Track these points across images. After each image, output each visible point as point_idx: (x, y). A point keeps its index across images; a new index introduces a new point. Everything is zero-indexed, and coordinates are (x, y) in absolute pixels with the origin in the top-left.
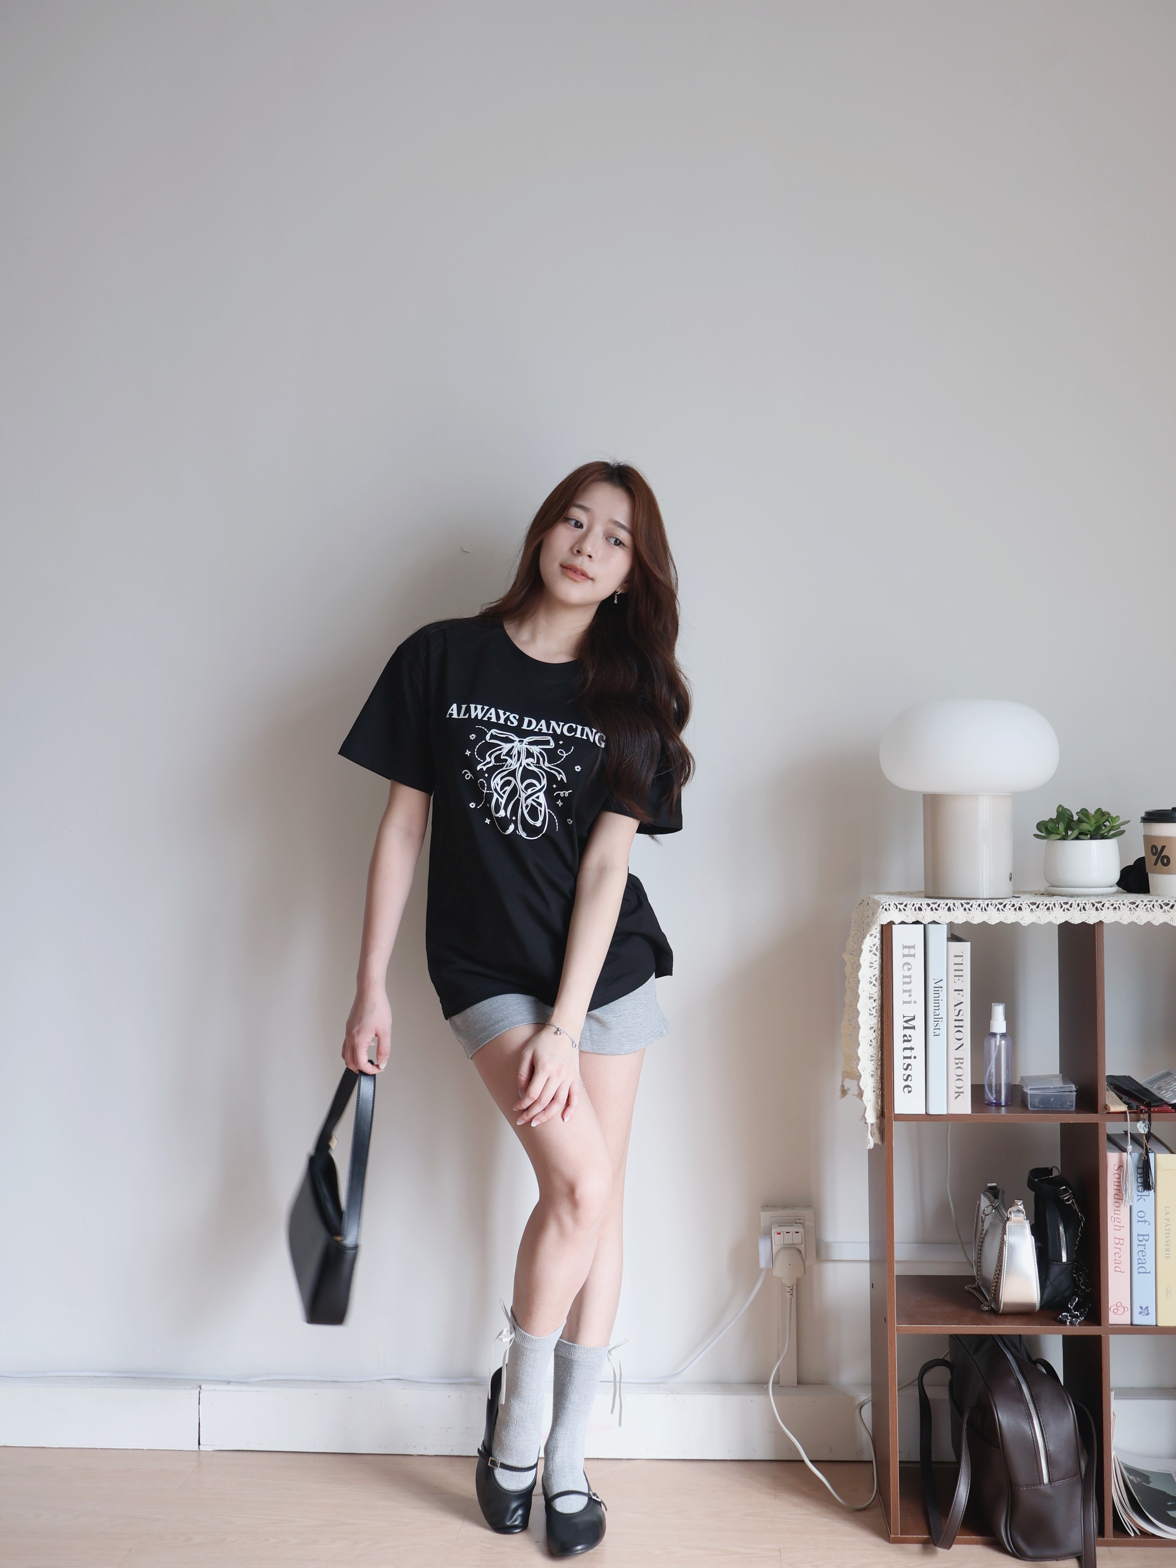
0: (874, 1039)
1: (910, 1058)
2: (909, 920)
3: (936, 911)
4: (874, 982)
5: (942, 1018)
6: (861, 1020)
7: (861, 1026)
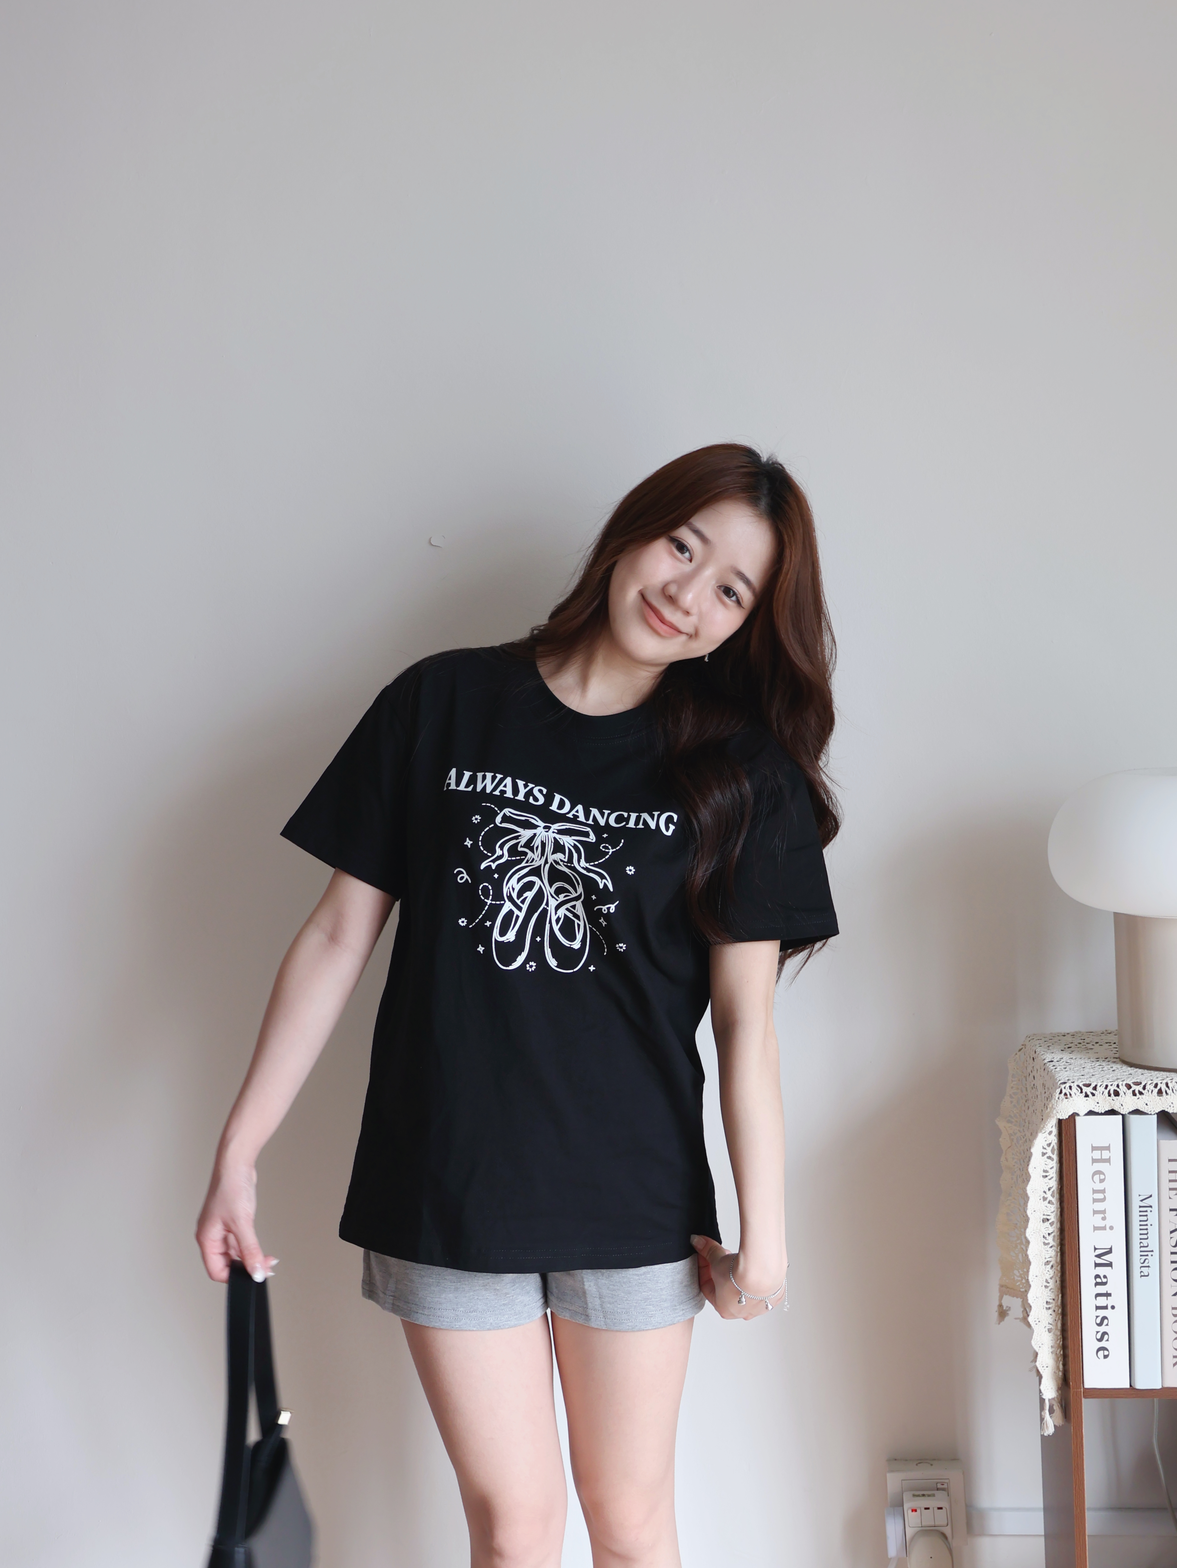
0: (1051, 1278)
1: (1106, 1308)
2: (1100, 1108)
3: (1140, 1096)
4: (1050, 1198)
5: (1152, 1251)
6: (1032, 1252)
7: (1031, 1260)
